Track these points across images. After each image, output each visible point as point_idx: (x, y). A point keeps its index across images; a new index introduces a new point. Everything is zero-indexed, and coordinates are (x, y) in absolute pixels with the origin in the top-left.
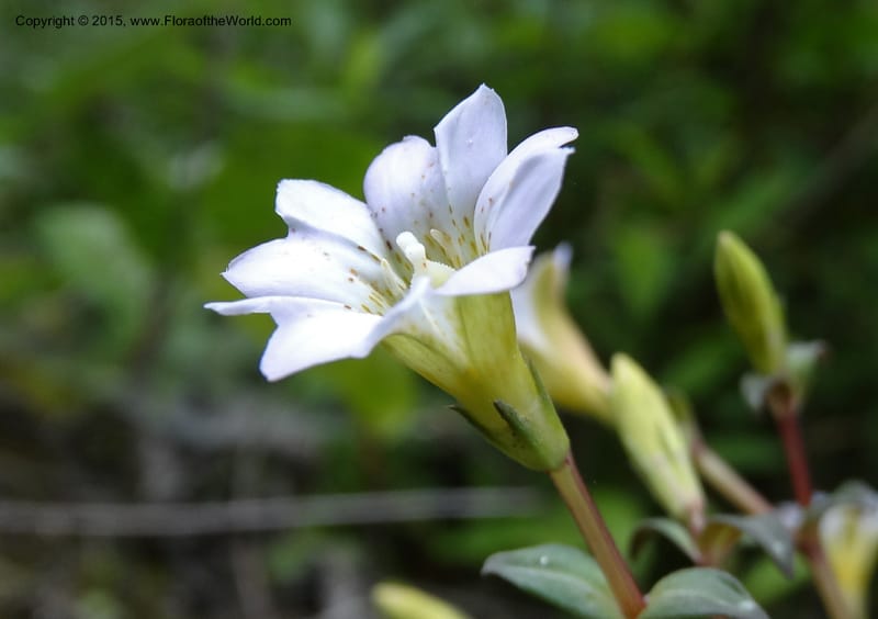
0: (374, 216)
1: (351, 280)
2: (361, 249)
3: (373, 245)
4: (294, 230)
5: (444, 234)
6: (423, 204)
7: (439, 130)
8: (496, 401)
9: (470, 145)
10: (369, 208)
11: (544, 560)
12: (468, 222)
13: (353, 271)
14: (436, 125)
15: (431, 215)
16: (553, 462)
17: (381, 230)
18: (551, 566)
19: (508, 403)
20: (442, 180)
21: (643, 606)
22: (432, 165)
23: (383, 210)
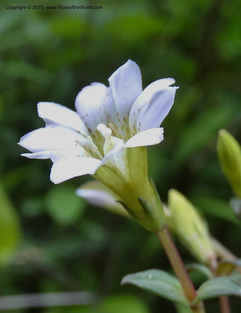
0: (82, 118)
1: (76, 145)
2: (79, 132)
3: (83, 130)
4: (48, 124)
5: (115, 125)
6: (105, 112)
7: (111, 79)
8: (140, 197)
9: (125, 87)
10: (79, 114)
11: (150, 276)
12: (126, 120)
13: (76, 142)
14: (109, 77)
15: (109, 117)
16: (160, 226)
17: (86, 124)
18: (153, 279)
19: (144, 198)
20: (113, 102)
21: (196, 295)
22: (108, 95)
23: (87, 115)
